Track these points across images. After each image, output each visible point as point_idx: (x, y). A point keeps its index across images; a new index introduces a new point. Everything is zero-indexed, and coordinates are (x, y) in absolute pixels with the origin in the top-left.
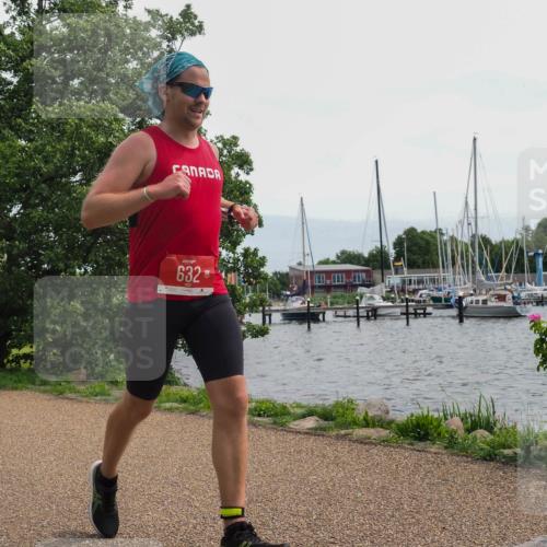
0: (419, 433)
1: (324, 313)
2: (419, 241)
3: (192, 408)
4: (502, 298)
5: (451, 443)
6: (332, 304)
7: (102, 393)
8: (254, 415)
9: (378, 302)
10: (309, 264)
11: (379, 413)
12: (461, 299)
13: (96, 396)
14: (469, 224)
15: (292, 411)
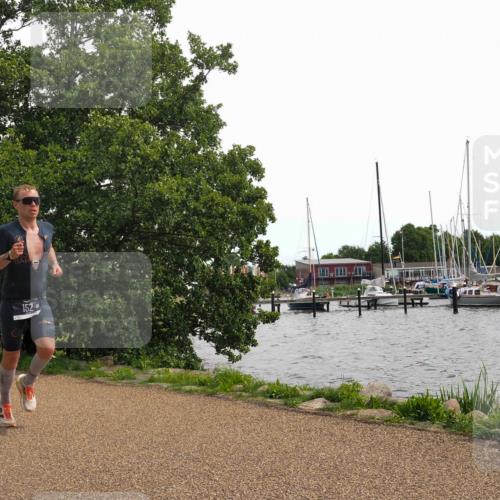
0: (419, 414)
1: (328, 304)
2: (416, 236)
3: (210, 390)
4: (493, 289)
5: (450, 423)
6: (335, 294)
7: (128, 377)
8: (266, 397)
9: (379, 292)
10: (314, 259)
11: (381, 395)
12: (455, 289)
13: (123, 379)
14: (463, 221)
15: (301, 393)
